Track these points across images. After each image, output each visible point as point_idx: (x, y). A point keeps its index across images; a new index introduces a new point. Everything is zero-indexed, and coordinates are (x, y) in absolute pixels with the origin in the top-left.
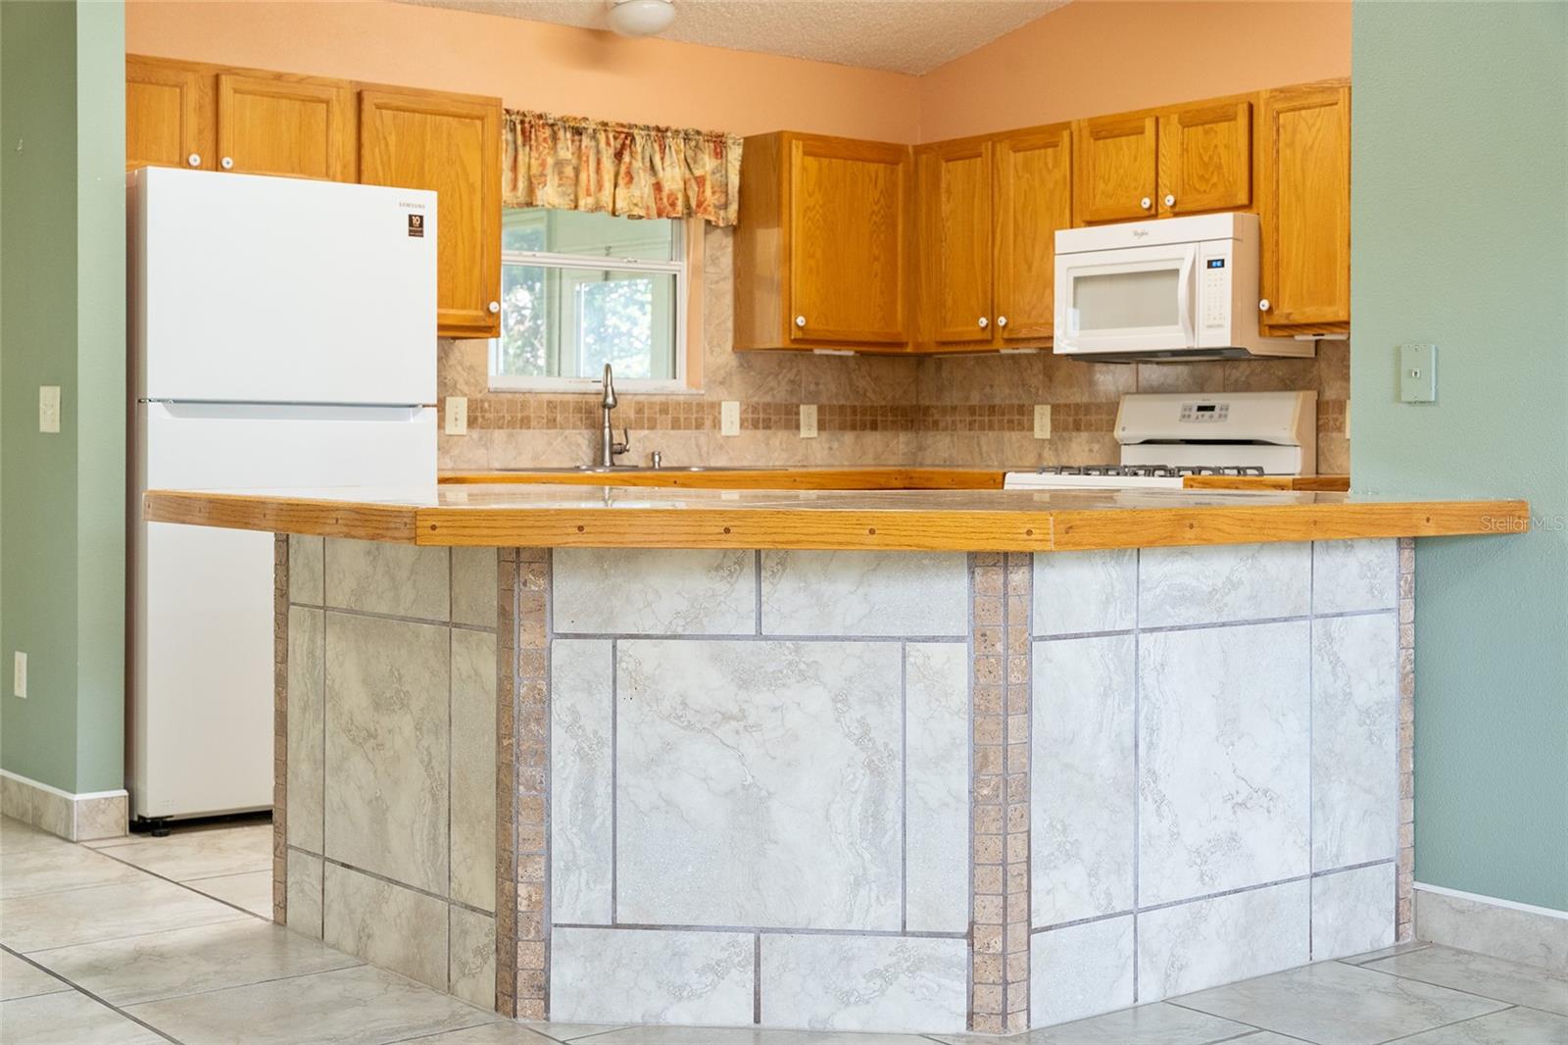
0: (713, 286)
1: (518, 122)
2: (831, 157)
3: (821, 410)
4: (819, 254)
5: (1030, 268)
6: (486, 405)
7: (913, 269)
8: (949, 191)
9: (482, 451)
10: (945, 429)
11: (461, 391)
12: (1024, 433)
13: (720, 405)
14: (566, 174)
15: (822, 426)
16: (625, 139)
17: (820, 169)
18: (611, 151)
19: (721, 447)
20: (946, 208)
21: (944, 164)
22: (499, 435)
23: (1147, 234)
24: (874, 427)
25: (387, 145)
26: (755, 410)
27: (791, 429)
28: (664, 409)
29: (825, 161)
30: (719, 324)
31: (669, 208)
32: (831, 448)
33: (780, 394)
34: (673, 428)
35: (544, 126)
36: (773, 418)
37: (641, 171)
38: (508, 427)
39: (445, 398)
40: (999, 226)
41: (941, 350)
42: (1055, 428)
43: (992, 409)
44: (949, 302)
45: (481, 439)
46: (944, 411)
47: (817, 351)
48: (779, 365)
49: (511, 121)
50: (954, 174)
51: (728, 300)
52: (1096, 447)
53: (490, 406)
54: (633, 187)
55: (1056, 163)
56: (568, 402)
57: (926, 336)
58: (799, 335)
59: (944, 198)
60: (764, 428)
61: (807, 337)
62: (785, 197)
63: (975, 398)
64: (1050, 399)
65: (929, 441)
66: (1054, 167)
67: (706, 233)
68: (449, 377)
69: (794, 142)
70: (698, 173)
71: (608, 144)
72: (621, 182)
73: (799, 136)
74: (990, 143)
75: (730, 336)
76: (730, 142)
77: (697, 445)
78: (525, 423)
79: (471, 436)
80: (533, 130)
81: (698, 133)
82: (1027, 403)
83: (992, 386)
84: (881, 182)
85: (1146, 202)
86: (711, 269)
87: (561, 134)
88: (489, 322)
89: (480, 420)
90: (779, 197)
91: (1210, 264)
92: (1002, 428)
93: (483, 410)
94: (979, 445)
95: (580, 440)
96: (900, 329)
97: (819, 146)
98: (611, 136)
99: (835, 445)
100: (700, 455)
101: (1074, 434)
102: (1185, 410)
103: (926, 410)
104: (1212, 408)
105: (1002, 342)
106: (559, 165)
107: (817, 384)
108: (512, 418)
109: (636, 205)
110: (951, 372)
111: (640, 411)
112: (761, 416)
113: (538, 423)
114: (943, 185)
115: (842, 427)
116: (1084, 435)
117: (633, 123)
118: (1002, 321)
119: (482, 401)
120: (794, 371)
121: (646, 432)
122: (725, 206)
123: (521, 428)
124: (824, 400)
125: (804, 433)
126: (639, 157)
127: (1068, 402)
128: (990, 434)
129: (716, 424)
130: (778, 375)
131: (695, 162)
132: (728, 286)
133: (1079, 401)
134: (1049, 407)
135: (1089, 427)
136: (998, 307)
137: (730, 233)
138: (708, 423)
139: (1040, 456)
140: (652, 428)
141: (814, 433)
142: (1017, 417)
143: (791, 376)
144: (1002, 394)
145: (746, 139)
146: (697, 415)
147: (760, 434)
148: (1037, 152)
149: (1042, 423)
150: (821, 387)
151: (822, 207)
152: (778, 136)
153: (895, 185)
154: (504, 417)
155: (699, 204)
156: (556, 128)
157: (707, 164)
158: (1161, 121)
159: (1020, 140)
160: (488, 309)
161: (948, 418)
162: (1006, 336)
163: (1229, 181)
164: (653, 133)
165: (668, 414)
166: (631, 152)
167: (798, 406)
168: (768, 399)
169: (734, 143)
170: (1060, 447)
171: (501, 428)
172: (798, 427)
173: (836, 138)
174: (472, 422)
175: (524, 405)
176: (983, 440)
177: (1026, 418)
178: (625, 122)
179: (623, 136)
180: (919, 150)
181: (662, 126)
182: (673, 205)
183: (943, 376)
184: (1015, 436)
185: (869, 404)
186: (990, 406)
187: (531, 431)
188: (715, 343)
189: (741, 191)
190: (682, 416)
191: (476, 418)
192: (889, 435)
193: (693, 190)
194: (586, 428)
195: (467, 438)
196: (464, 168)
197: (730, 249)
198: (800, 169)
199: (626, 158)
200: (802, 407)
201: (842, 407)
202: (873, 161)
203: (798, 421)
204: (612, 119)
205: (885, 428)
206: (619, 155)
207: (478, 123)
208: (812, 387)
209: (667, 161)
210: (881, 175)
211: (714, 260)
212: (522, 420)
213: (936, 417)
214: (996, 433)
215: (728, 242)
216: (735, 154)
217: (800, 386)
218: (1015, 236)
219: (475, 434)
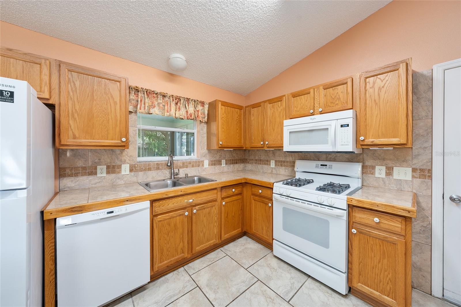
0: (202, 135)
1: (145, 91)
2: (228, 107)
3: (226, 160)
4: (225, 128)
5: (274, 131)
6: (136, 166)
7: (245, 132)
8: (253, 115)
9: (135, 178)
10: (250, 163)
11: (127, 163)
12: (268, 166)
13: (204, 161)
14: (161, 106)
15: (226, 164)
16: (178, 100)
17: (225, 109)
18: (174, 102)
19: (204, 170)
20: (252, 118)
21: (252, 109)
22: (141, 174)
23: (316, 119)
24: (237, 163)
25: (75, 84)
26: (212, 161)
27: (220, 165)
28: (190, 163)
29: (226, 107)
30: (203, 144)
31: (190, 117)
32: (228, 168)
33: (218, 158)
34: (192, 167)
35: (153, 93)
36: (216, 163)
37: (182, 108)
38: (144, 171)
39: (121, 165)
40: (266, 121)
41: (251, 149)
42: (276, 165)
43: (261, 160)
44: (253, 139)
45: (134, 175)
46: (250, 160)
47: (225, 149)
48: (217, 152)
49: (143, 91)
50: (254, 111)
51: (206, 138)
52: (287, 170)
53: (137, 166)
54: (180, 111)
55: (281, 105)
56: (163, 163)
57: (248, 146)
58: (221, 146)
59: (252, 116)
60: (214, 165)
61: (222, 146)
62: (217, 115)
63: (257, 158)
64: (274, 159)
65: (247, 165)
66: (281, 106)
67: (200, 123)
68: (123, 159)
69: (219, 102)
70: (197, 109)
71: (173, 100)
72: (177, 110)
73: (220, 101)
74: (263, 103)
75: (206, 146)
76: (205, 104)
77: (198, 170)
78: (150, 169)
79: (131, 174)
80: (150, 94)
81: (198, 101)
82: (269, 160)
83: (260, 156)
84: (238, 113)
85: (311, 111)
86: (202, 131)
87: (159, 96)
88: (123, 144)
89: (134, 170)
90: (216, 115)
91: (342, 126)
92: (263, 164)
93: (135, 167)
94: (258, 167)
95: (167, 172)
96: (242, 144)
97: (224, 104)
98: (174, 98)
99: (229, 167)
100: (199, 173)
101: (281, 167)
102: (316, 165)
103: (247, 159)
104: (326, 165)
105: (266, 147)
106: (159, 104)
107: (225, 155)
108: (145, 168)
109: (181, 115)
110: (252, 153)
111: (183, 164)
112: (213, 163)
113: (154, 169)
114: (252, 114)
115: (230, 164)
116: (283, 168)
117: (180, 96)
118: (267, 143)
119: (135, 165)
120: (220, 153)
121: (185, 169)
122: (204, 118)
123: (148, 171)
124: (227, 158)
125: (223, 166)
126: (182, 104)
127: (279, 160)
128: (260, 165)
129: (203, 165)
130: (217, 154)
131: (197, 107)
132: (206, 135)
133: (282, 160)
134: (274, 161)
135: (285, 166)
136: (265, 139)
137: (206, 124)
138: (201, 165)
139: (272, 171)
140: (187, 168)
141: (225, 165)
142: (266, 162)
143: (220, 154)
144: (263, 157)
145: (209, 103)
146: (198, 164)
147: (213, 167)
148: (276, 103)
149: (273, 164)
150: (226, 156)
151: (225, 117)
152: (215, 101)
153: (241, 114)
154: (142, 168)
155: (197, 117)
156: (158, 95)
157: (200, 108)
158: (315, 90)
159: (271, 101)
160: (122, 140)
161: (251, 161)
162: (267, 146)
163: (343, 102)
164: (186, 99)
165: (191, 164)
166: (180, 103)
167: (221, 160)
168: (215, 159)
169: (206, 104)
170: (277, 170)
171: (142, 171)
172: (221, 164)
173: (229, 103)
174: (131, 170)
175: (149, 165)
176: (259, 166)
177: (269, 163)
178: (178, 96)
179: (178, 99)
180: (246, 107)
181: (188, 98)
182: (191, 116)
183: (250, 153)
184: (266, 166)
185: (235, 159)
186: (260, 160)
187: (152, 171)
188: (202, 147)
189: (208, 114)
190: (194, 164)
191: (133, 169)
192: (239, 164)
193: (196, 113)
194: (168, 169)
195: (130, 175)
196: (112, 97)
197: (206, 127)
198: (221, 109)
199: (179, 104)
200: (222, 160)
201: (230, 160)
202: (237, 109)
203: (221, 163)
204: (175, 95)
205: (239, 163)
206: (177, 104)
207: (118, 83)
208: (224, 156)
209: (190, 106)
210: (238, 112)
211: (202, 130)
212: (148, 169)
213: (248, 161)
214: (261, 165)
215: (205, 126)
216: (206, 107)
217: (222, 156)
218: (270, 123)
219: (133, 174)
